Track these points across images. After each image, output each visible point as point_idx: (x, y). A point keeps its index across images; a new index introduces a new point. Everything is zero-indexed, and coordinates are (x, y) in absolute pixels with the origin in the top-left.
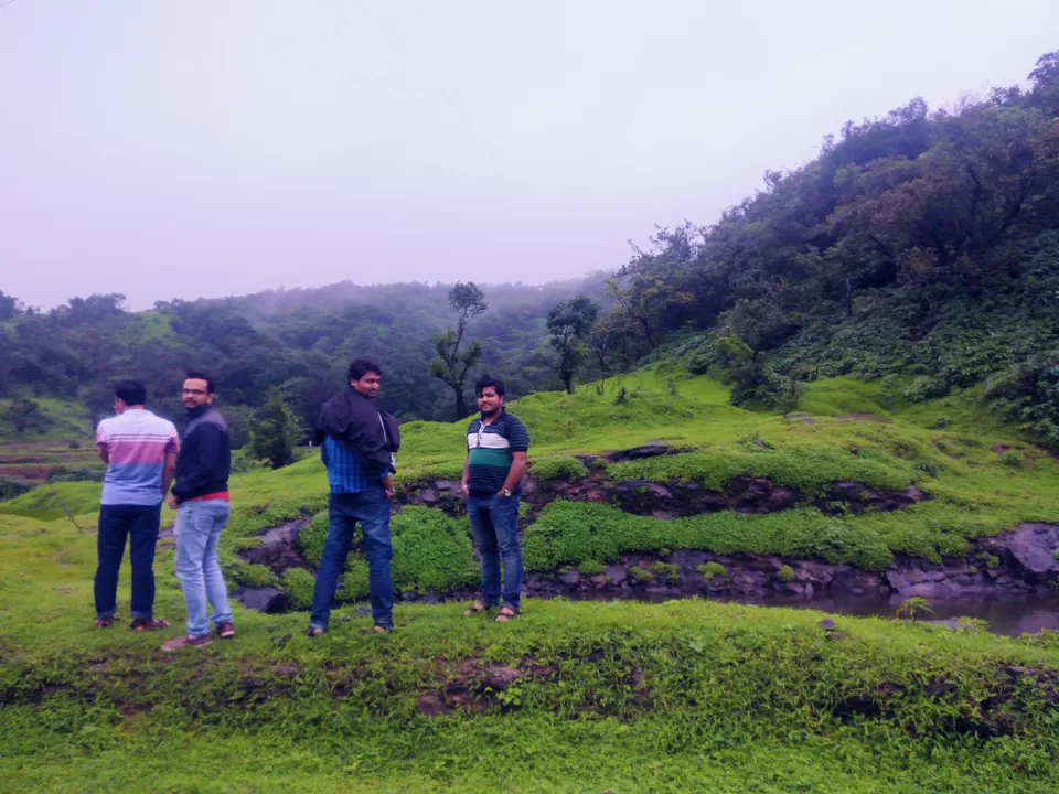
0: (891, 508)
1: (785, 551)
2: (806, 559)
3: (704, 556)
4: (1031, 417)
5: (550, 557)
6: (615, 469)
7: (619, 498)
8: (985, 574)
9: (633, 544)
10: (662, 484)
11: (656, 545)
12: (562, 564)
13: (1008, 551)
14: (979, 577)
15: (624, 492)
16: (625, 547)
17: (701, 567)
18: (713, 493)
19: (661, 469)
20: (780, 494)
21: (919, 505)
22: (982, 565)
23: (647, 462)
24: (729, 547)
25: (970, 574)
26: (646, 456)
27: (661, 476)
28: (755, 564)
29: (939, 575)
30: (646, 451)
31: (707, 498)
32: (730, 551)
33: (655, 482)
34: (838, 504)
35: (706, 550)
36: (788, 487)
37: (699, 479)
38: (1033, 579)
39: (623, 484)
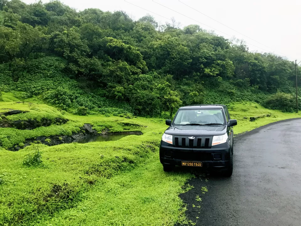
0: (64, 123)
1: (58, 134)
2: (60, 135)
3: (45, 138)
4: (58, 103)
5: (12, 143)
6: (10, 117)
7: (15, 126)
8: (84, 134)
9: (28, 137)
10: (27, 121)
11: (33, 137)
12: (15, 145)
13: (86, 129)
14: (83, 135)
15: (17, 124)
16: (26, 138)
17: (46, 140)
18: (38, 122)
19: (24, 117)
20: (48, 122)
21: (68, 122)
22: (83, 132)
23: (18, 115)
24: (49, 134)
25: (82, 134)
26: (16, 113)
27: (25, 119)
28: (54, 138)
29: (78, 135)
30: (16, 112)
31: (37, 124)
32: (49, 135)
33: (24, 121)
34: (57, 123)
35: (44, 136)
36: (50, 120)
37: (35, 119)
38: (91, 134)
39: (16, 121)
